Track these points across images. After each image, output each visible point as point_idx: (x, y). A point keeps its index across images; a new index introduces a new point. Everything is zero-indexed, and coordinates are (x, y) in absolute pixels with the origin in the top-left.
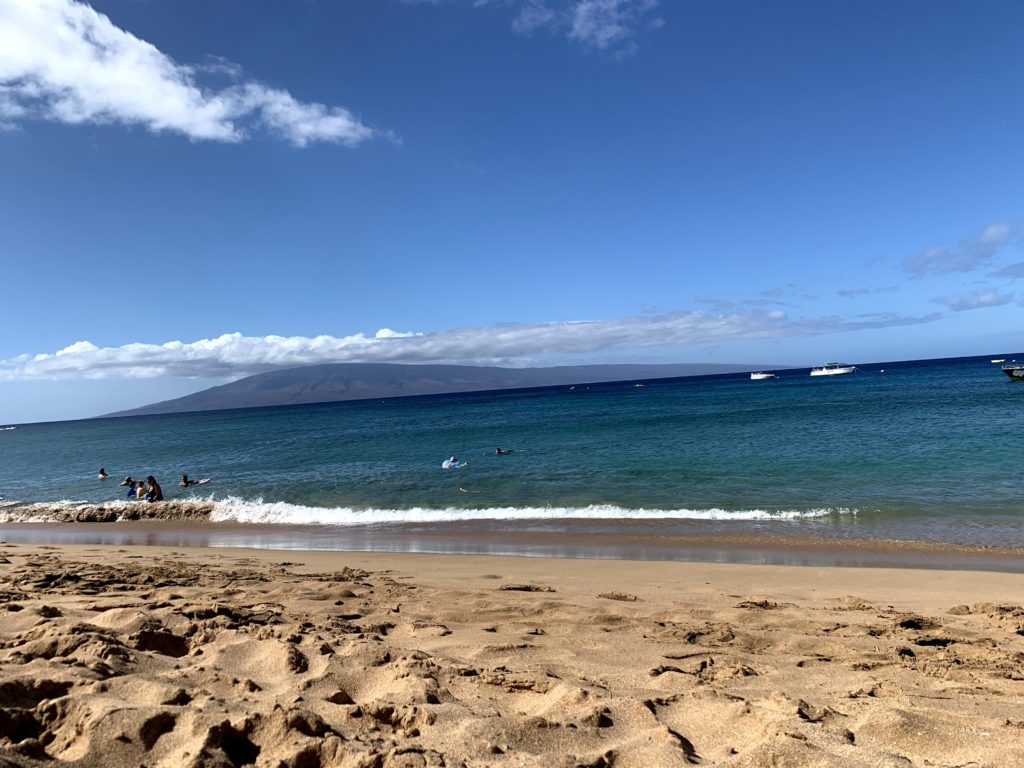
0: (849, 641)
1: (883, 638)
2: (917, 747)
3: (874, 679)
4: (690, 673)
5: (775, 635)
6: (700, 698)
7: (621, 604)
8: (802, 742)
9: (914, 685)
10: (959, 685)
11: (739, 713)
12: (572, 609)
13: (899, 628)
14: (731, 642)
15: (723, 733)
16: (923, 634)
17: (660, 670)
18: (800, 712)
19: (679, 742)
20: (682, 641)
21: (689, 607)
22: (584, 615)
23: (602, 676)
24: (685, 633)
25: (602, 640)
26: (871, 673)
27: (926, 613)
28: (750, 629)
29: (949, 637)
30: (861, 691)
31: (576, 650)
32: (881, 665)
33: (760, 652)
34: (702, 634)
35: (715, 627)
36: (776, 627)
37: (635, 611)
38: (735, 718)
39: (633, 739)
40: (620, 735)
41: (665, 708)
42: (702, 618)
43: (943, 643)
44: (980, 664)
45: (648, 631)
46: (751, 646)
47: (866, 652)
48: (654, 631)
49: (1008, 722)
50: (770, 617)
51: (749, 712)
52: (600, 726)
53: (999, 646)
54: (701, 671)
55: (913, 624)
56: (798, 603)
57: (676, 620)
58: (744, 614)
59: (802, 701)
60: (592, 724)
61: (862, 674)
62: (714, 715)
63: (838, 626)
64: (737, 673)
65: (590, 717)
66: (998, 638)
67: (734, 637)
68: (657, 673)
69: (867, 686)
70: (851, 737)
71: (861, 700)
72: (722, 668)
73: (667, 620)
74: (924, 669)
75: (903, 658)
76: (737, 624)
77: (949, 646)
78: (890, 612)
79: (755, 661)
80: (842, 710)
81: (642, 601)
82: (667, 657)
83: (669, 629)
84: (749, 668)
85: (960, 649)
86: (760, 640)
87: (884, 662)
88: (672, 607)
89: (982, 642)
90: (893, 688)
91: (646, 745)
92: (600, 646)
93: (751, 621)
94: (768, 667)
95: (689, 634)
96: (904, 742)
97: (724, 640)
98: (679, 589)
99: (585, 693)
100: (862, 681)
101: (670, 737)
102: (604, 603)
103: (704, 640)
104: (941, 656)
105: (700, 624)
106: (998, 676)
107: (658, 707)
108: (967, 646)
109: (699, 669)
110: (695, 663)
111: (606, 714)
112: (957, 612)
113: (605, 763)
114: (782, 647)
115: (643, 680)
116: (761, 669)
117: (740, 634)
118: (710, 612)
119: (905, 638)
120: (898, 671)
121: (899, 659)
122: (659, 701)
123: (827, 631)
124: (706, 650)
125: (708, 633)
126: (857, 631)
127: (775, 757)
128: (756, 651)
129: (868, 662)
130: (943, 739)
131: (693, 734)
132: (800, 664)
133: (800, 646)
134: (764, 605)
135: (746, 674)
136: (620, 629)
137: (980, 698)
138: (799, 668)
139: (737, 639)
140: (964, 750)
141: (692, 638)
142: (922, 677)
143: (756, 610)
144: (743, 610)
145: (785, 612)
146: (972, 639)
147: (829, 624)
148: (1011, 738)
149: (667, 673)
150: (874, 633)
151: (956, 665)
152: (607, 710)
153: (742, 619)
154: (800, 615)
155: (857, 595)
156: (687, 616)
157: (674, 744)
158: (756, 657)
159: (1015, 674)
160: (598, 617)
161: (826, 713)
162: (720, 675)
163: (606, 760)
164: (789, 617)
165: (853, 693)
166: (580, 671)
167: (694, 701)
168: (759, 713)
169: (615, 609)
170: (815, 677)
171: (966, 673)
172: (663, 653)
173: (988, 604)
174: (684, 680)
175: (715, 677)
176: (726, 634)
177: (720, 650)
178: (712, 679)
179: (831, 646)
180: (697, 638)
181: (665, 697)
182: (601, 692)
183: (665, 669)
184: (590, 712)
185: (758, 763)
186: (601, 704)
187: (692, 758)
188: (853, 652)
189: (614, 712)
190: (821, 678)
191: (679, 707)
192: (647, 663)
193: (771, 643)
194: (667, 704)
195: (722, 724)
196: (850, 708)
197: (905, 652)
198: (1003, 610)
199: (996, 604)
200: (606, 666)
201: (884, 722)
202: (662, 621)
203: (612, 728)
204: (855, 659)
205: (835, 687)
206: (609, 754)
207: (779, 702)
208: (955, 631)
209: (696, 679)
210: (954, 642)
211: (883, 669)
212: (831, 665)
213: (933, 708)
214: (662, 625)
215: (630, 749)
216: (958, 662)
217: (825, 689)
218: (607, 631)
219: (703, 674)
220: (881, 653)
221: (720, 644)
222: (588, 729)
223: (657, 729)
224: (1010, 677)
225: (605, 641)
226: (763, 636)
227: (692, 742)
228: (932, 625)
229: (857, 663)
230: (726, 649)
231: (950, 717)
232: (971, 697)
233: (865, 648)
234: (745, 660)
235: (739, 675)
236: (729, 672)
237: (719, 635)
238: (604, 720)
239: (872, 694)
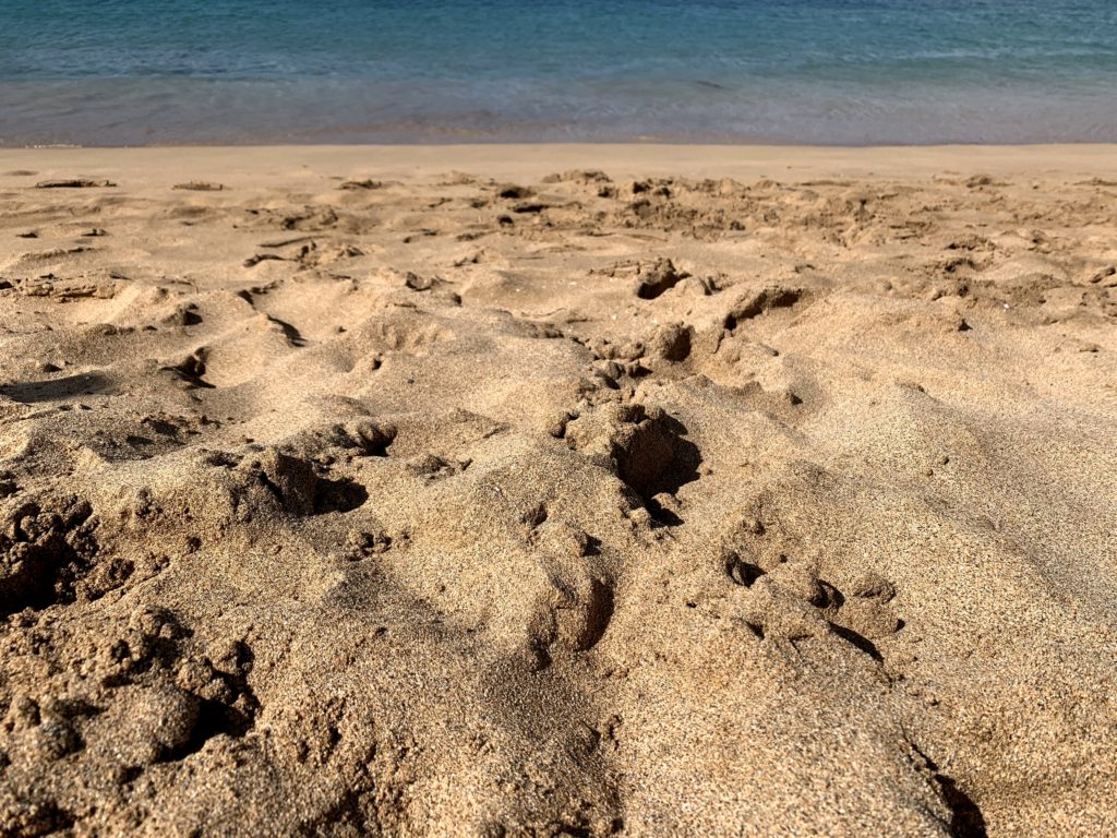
0: (454, 214)
1: (485, 209)
2: (516, 302)
3: (477, 247)
4: (291, 260)
5: (380, 214)
6: (302, 282)
7: (204, 194)
8: (412, 309)
9: (512, 249)
10: (551, 245)
11: (347, 290)
12: (140, 204)
13: (500, 198)
14: (335, 224)
15: (329, 313)
16: (520, 202)
17: (256, 259)
18: (409, 284)
19: (281, 327)
20: (279, 227)
21: (287, 192)
22: (156, 209)
23: (186, 273)
24: (282, 220)
25: (183, 235)
26: (475, 242)
27: (524, 183)
28: (355, 210)
29: (545, 203)
30: (466, 259)
31: (151, 248)
32: (482, 234)
33: (366, 232)
34: (300, 219)
35: (316, 211)
36: (380, 206)
37: (221, 200)
38: (341, 297)
39: (228, 332)
40: (211, 331)
41: (263, 297)
42: (301, 203)
43: (536, 209)
44: (566, 226)
45: (239, 221)
46: (356, 227)
47: (470, 223)
48: (246, 220)
49: (592, 271)
50: (374, 197)
51: (356, 289)
52: (186, 324)
53: (584, 208)
54: (303, 256)
55: (512, 193)
56: (403, 181)
57: (271, 206)
58: (348, 195)
59: (410, 273)
60: (176, 324)
61: (466, 244)
62: (319, 297)
63: (443, 200)
64: (341, 255)
65: (173, 317)
66: (584, 201)
67: (336, 219)
68: (252, 263)
69: (471, 254)
70: (458, 300)
71: (465, 268)
72: (325, 251)
73: (261, 207)
74: (521, 234)
75: (503, 226)
76: (339, 206)
77: (543, 212)
78: (492, 184)
79: (361, 242)
80: (447, 278)
81: (229, 189)
82: (263, 246)
83: (263, 216)
84: (355, 249)
85: (552, 214)
86: (365, 221)
87: (486, 231)
88: (262, 191)
89: (571, 205)
90: (494, 253)
91: (243, 336)
92: (181, 242)
93: (355, 202)
94: (374, 246)
95: (287, 220)
96: (505, 299)
97: (326, 223)
98: (273, 174)
99: (164, 292)
100: (466, 250)
101: (271, 325)
102: (183, 195)
103: (304, 224)
104: (536, 220)
105: (299, 209)
106: (582, 234)
107: (255, 297)
108: (558, 210)
109: (300, 254)
110: (296, 249)
111: (192, 311)
112: (549, 180)
113: (195, 362)
114: (388, 225)
115: (236, 272)
116: (367, 249)
117: (343, 215)
118: (309, 196)
119: (504, 207)
120: (498, 238)
121: (498, 226)
122: (256, 290)
123: (432, 206)
124: (306, 235)
125: (309, 217)
126: (460, 204)
127: (385, 328)
128: (361, 231)
129: (472, 232)
130: (538, 292)
131: (297, 319)
132: (407, 241)
133: (407, 223)
134: (368, 185)
135: (352, 254)
136: (205, 221)
137: (567, 255)
138: (407, 245)
139: (341, 221)
140: (554, 299)
141: (291, 223)
142: (519, 241)
143: (359, 190)
144: (346, 192)
145: (390, 191)
146: (562, 204)
147: (433, 199)
148: (593, 285)
149: (263, 262)
150: (477, 204)
151: (548, 228)
152: (193, 307)
153: (345, 200)
154: (404, 193)
155: (460, 170)
156: (283, 201)
157: (275, 330)
158: (362, 238)
159: (596, 231)
160: (175, 210)
161: (434, 282)
162: (324, 259)
163: (197, 358)
164: (394, 195)
165: (458, 262)
166: (158, 270)
167: (297, 285)
168: (367, 289)
169: (196, 200)
170: (422, 251)
171: (556, 234)
172: (260, 242)
173: (576, 171)
174: (282, 268)
175: (319, 261)
176: (328, 216)
177: (321, 234)
178: (316, 264)
179: (437, 221)
180: (296, 223)
181: (262, 286)
182: (185, 289)
183: (261, 258)
184: (172, 311)
185: (368, 336)
186: (185, 301)
187: (297, 342)
188: (458, 225)
189: (202, 307)
190: (426, 252)
191: (279, 293)
192: (238, 255)
193: (377, 222)
194: (265, 292)
195: (328, 305)
196: (456, 276)
197: (505, 220)
198: (588, 176)
199: (582, 171)
200: (191, 263)
201: (487, 284)
202: (254, 208)
203: (201, 324)
204: (459, 230)
205: (441, 259)
206: (200, 352)
207: (387, 277)
208: (549, 197)
209: (298, 264)
210: (547, 207)
211: (485, 238)
212: (437, 239)
213: (529, 267)
214: (255, 212)
215: (225, 342)
216: (549, 225)
217: (432, 261)
218: (189, 224)
219: (305, 258)
220: (484, 223)
221: (322, 227)
222: (172, 329)
223: (255, 319)
224: (591, 234)
225: (186, 236)
226: (369, 216)
227: (296, 327)
228: (529, 193)
229: (461, 234)
230: (329, 232)
231: (542, 273)
232: (559, 254)
233: (468, 219)
234: (349, 242)
235: (344, 256)
236: (334, 254)
237: (320, 218)
238: (191, 317)
239: (475, 261)
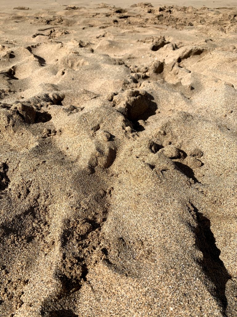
0: (100, 19)
1: (110, 17)
2: (113, 51)
3: (105, 31)
4: (47, 35)
5: (76, 19)
6: (47, 44)
7: (23, 11)
8: (77, 54)
9: (116, 32)
10: (129, 30)
11: (59, 47)
12: (3, 15)
13: (115, 13)
14: (62, 22)
15: (54, 55)
16: (121, 15)
17: (36, 35)
18: (80, 44)
19: (37, 60)
20: (45, 24)
21: (49, 11)
22: (7, 17)
23: (15, 39)
24: (45, 21)
25: (15, 26)
26: (105, 29)
27: (124, 8)
28: (68, 18)
29: (129, 15)
30: (100, 36)
31: (5, 31)
32: (107, 26)
33: (71, 26)
34: (51, 21)
35: (56, 18)
36: (77, 16)
37: (27, 13)
38: (58, 49)
39: (23, 61)
40: (18, 60)
41: (35, 49)
42: (52, 15)
43: (126, 17)
44: (135, 23)
45: (32, 21)
46: (68, 24)
47: (104, 22)
48: (35, 21)
49: (138, 41)
50: (76, 13)
51: (62, 46)
52: (10, 58)
53: (142, 17)
54: (51, 34)
55: (119, 11)
56: (85, 7)
57: (43, 16)
58: (67, 12)
59: (80, 41)
60: (7, 58)
61: (102, 30)
62: (52, 49)
63: (97, 14)
64: (62, 34)
65: (6, 55)
66: (142, 14)
67: (62, 21)
68: (35, 36)
69: (102, 34)
70: (92, 51)
71: (100, 38)
72: (58, 32)
73: (40, 16)
74: (120, 26)
75: (114, 23)
76: (64, 16)
77: (128, 18)
78: (114, 8)
79: (69, 29)
80: (94, 42)
81: (31, 9)
82: (39, 30)
83: (40, 19)
84: (67, 32)
85: (131, 19)
86: (71, 21)
87: (109, 25)
88: (41, 10)
89: (138, 16)
90: (110, 33)
91: (27, 62)
92: (14, 29)
93: (69, 14)
94: (73, 30)
95: (47, 21)
96: (109, 50)
97: (59, 22)
98: (45, 4)
99: (4, 47)
100: (101, 32)
101: (35, 59)
102: (16, 11)
103: (52, 23)
104: (125, 21)
105: (51, 17)
106: (140, 26)
107: (32, 49)
108: (133, 18)
109: (50, 33)
110: (49, 31)
111: (12, 53)
112: (133, 6)
113: (12, 71)
114: (78, 23)
115: (30, 39)
116: (71, 32)
117: (64, 19)
118: (55, 12)
119: (116, 17)
120: (112, 28)
121: (113, 24)
122: (33, 46)
123: (93, 16)
124: (53, 26)
125: (54, 20)
126: (102, 16)
127: (68, 61)
128: (70, 25)
129: (104, 25)
130: (120, 48)
131: (45, 56)
132: (84, 29)
133: (84, 22)
134: (74, 8)
135: (66, 34)
136: (22, 21)
137: (134, 34)
138: (83, 30)
139: (64, 22)
140: (125, 50)
141: (48, 22)
142: (119, 29)
143: (71, 10)
144: (67, 11)
145: (81, 10)
146: (135, 15)
147: (94, 13)
148: (138, 45)
149: (38, 36)
150: (107, 15)
151: (129, 24)
152: (12, 52)
153: (66, 14)
154: (85, 11)
155: (105, 2)
156: (46, 14)
157: (36, 61)
158: (70, 28)
159: (144, 26)
160: (13, 17)
161: (88, 44)
162: (57, 35)
163: (12, 69)
164: (82, 12)
165: (98, 36)
166: (6, 38)
167: (45, 45)
168: (66, 47)
169: (20, 13)
170: (88, 32)
171: (131, 26)
172: (38, 29)
173: (142, 3)
174: (44, 38)
175: (56, 36)
176: (60, 20)
177: (57, 26)
178: (55, 37)
179: (95, 21)
180: (50, 22)
181: (34, 45)
182: (10, 46)
183: (38, 35)
184: (5, 53)
185: (62, 63)
186: (10, 50)
187: (43, 64)
188: (100, 23)
189: (15, 52)
190: (89, 33)
191: (40, 48)
192: (31, 33)
193: (75, 22)
194: (35, 47)
195: (54, 52)
196: (96, 41)
197: (116, 21)
198: (146, 5)
199: (144, 3)
200: (16, 36)
201: (104, 45)
202: (37, 17)
203: (15, 58)
204: (100, 25)
205: (93, 35)
206: (13, 67)
207: (73, 42)
208: (131, 13)
209: (48, 37)
210: (130, 17)
211: (108, 28)
212: (93, 28)
213: (120, 39)
214: (37, 18)
215: (21, 64)
216: (130, 23)
217: (90, 36)
218: (17, 22)
219: (51, 35)
220: (108, 22)
221: (58, 24)
222: (5, 59)
223: (30, 57)
224: (142, 27)
225: (16, 26)
226: (73, 20)
227: (45, 59)
228: (125, 11)
229: (101, 26)
230: (60, 25)
231: (124, 41)
232: (131, 34)
233: (104, 21)
234: (66, 29)
235: (63, 34)
236: (60, 33)
237: (57, 20)
238: (11, 56)
239: (103, 36)
